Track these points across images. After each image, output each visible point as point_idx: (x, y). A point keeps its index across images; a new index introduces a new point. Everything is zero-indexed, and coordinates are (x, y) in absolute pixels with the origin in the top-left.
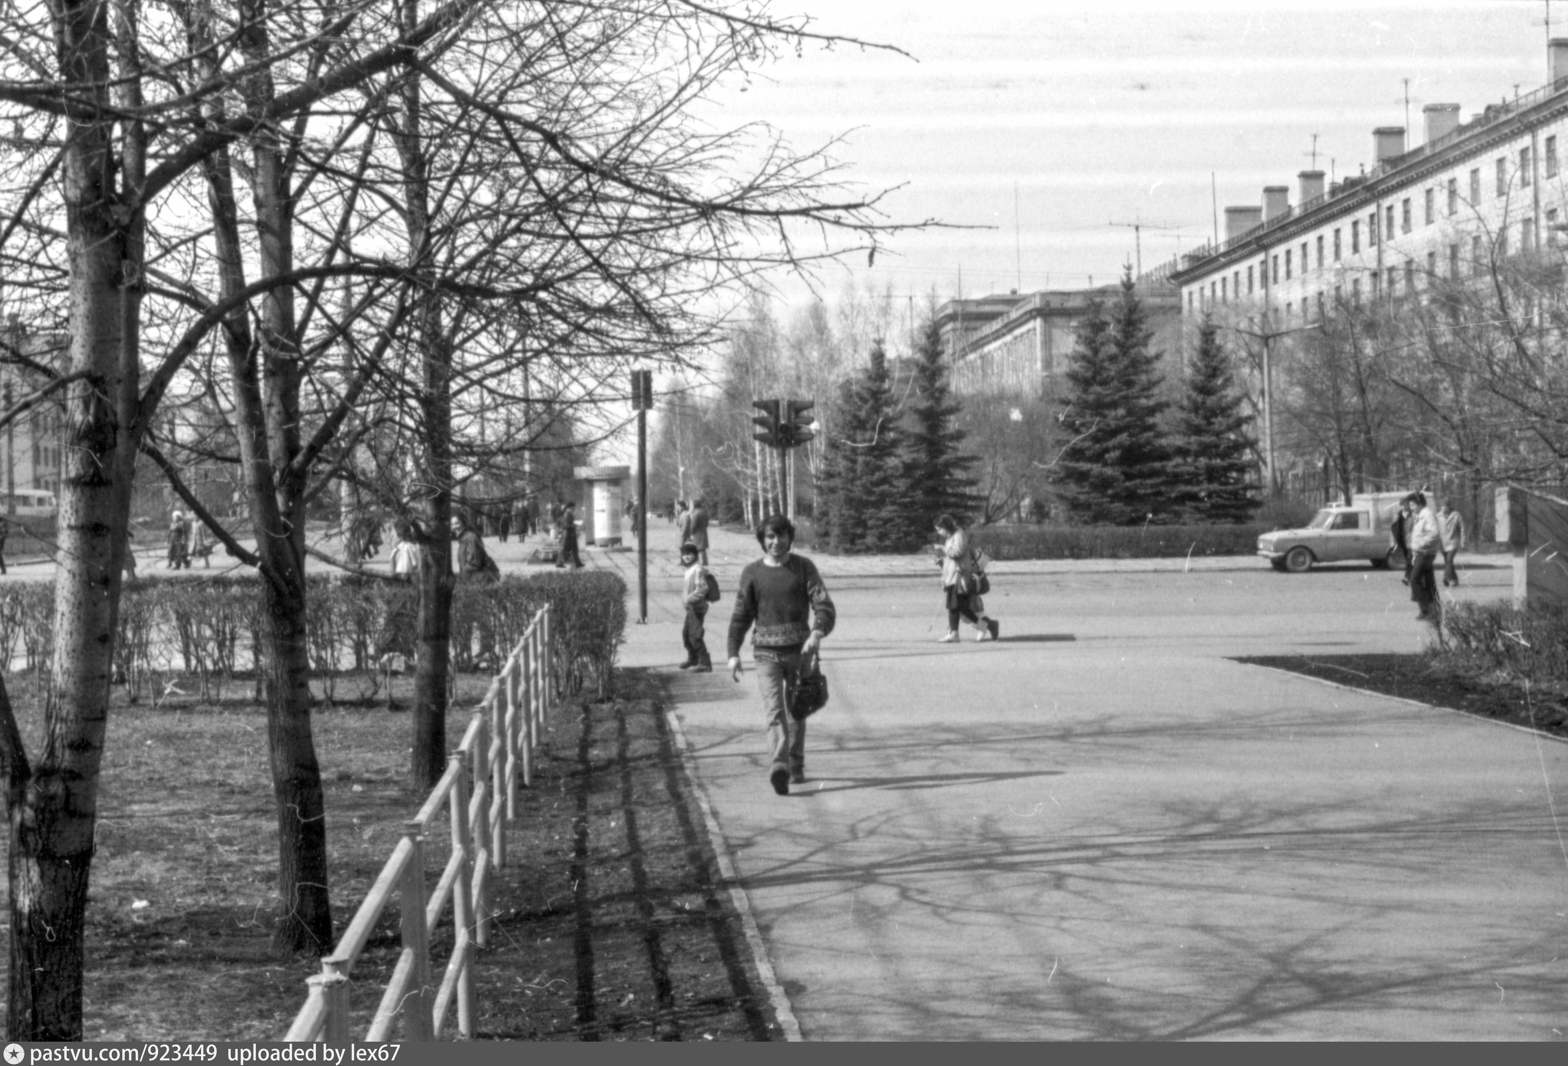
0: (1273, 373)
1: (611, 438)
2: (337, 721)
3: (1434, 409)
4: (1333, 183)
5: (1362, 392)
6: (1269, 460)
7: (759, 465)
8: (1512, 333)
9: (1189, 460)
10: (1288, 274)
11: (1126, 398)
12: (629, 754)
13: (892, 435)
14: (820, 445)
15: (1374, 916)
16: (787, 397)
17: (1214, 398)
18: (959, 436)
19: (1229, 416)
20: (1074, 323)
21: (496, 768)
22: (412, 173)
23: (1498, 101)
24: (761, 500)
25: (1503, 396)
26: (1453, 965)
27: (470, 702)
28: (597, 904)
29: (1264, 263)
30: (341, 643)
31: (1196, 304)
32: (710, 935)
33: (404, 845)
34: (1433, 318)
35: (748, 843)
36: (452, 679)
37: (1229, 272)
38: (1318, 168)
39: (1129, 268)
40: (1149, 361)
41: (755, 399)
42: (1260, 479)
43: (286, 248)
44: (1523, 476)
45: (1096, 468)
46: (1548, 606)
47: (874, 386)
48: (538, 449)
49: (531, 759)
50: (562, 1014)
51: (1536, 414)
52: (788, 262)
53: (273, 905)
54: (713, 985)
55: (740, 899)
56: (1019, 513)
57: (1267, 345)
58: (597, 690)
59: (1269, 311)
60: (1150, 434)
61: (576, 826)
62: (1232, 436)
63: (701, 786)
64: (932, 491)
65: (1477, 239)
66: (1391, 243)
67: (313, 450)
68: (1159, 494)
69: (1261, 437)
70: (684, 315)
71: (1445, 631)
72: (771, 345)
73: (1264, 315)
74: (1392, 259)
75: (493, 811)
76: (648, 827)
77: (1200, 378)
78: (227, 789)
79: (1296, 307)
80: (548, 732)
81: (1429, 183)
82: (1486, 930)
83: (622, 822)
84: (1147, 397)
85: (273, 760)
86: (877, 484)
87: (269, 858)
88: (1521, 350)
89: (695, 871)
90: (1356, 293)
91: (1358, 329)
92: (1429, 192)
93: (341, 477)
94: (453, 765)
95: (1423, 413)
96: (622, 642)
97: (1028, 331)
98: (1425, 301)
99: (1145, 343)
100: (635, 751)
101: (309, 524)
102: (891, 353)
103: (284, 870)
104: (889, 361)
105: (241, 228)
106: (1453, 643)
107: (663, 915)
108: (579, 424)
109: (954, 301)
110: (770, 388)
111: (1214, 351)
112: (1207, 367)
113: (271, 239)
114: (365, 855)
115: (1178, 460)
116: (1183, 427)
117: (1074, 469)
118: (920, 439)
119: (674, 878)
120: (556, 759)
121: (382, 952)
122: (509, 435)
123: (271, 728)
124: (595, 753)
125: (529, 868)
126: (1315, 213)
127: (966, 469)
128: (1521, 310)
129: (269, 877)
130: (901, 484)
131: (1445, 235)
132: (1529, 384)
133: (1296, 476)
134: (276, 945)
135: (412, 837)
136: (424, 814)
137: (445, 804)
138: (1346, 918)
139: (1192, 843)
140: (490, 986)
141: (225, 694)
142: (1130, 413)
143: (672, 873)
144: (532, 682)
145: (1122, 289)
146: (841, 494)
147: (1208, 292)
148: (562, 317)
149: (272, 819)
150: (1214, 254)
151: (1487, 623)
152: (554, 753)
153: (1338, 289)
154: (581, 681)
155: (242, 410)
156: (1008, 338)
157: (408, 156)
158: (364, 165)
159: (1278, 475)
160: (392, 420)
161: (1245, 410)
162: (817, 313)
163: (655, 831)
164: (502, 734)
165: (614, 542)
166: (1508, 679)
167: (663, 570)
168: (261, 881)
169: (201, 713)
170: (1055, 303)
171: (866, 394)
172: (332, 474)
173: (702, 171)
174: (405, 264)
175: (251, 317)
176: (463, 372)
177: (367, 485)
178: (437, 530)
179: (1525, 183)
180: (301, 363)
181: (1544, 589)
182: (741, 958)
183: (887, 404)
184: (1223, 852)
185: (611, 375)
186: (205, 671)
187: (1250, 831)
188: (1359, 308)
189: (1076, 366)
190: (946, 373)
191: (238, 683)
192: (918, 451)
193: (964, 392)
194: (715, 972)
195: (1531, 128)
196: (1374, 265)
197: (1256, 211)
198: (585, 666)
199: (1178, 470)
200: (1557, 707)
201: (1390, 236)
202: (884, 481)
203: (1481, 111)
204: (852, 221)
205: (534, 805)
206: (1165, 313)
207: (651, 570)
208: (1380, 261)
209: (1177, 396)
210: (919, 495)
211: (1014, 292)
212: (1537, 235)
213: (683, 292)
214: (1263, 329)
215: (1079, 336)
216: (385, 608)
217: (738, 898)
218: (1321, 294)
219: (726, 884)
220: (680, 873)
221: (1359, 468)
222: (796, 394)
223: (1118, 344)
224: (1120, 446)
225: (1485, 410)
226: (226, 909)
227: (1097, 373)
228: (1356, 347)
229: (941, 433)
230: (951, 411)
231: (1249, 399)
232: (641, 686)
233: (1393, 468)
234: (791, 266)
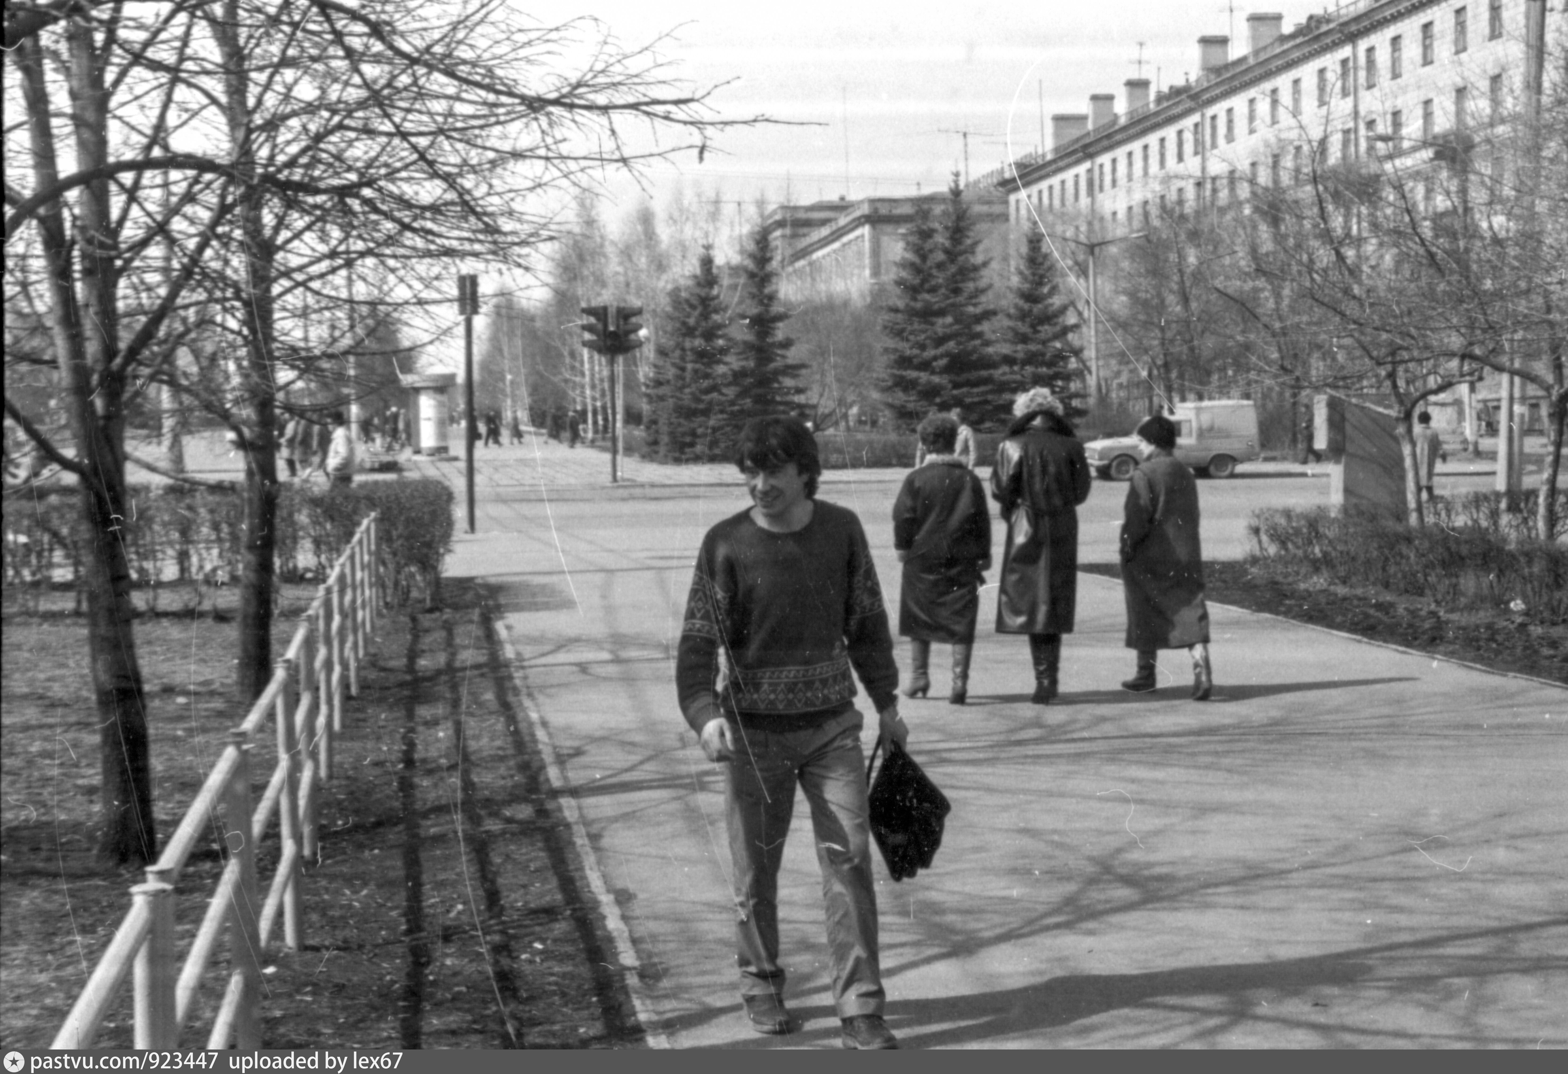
0: (1099, 282)
1: (437, 343)
2: (159, 632)
3: (1256, 317)
4: (1159, 92)
5: (1185, 300)
6: (1094, 369)
7: (587, 373)
8: (1332, 241)
9: (1016, 368)
10: (1114, 182)
11: (953, 305)
12: (458, 664)
13: (721, 342)
14: (649, 352)
15: (1195, 817)
16: (615, 304)
17: (1040, 306)
18: (787, 344)
19: (1056, 324)
20: (902, 230)
21: (322, 677)
22: (232, 67)
23: (1318, 11)
24: (590, 408)
25: (1323, 304)
26: (1270, 865)
27: (294, 613)
28: (425, 815)
29: (1090, 171)
30: (164, 552)
31: (1023, 212)
32: (540, 845)
33: (230, 753)
34: (1255, 227)
35: (578, 752)
36: (277, 592)
37: (1055, 181)
38: (1144, 76)
39: (957, 175)
40: (976, 268)
41: (584, 305)
42: (1085, 387)
43: (102, 143)
44: (1341, 383)
45: (924, 377)
46: (1363, 513)
47: (703, 292)
48: (363, 354)
49: (359, 669)
50: (392, 927)
51: (1355, 322)
52: (617, 161)
53: (96, 819)
54: (542, 895)
55: (570, 808)
56: (847, 422)
57: (1092, 253)
58: (424, 600)
59: (1094, 217)
60: (977, 342)
61: (404, 737)
62: (1058, 345)
63: (530, 695)
64: (759, 400)
65: (1298, 149)
66: (1215, 152)
67: (133, 352)
68: (987, 402)
69: (1085, 344)
70: (511, 213)
71: (1264, 538)
72: (598, 252)
73: (1090, 224)
74: (1216, 167)
75: (321, 721)
76: (477, 738)
77: (1026, 286)
78: (47, 702)
79: (1122, 215)
80: (374, 642)
81: (1252, 92)
82: (1302, 831)
83: (451, 732)
84: (975, 305)
85: (94, 670)
86: (707, 391)
87: (91, 771)
88: (1340, 257)
89: (524, 781)
90: (1181, 202)
91: (1183, 237)
92: (1252, 101)
93: (162, 382)
94: (280, 673)
95: (1244, 321)
96: (450, 551)
97: (857, 238)
98: (1247, 211)
99: (972, 250)
100: (463, 661)
101: (129, 432)
102: (720, 259)
103: (106, 782)
104: (719, 268)
105: (55, 122)
106: (1272, 550)
107: (493, 826)
108: (405, 329)
109: (784, 208)
110: (599, 294)
111: (1040, 260)
112: (1034, 274)
113: (87, 134)
114: (190, 768)
115: (1005, 368)
116: (1010, 335)
117: (902, 377)
118: (749, 347)
119: (504, 788)
120: (384, 669)
121: (207, 866)
122: (334, 340)
123: (93, 639)
124: (423, 663)
125: (355, 780)
126: (1140, 121)
127: (795, 376)
128: (1340, 219)
129: (91, 791)
130: (731, 392)
131: (1267, 145)
132: (1347, 291)
133: (1120, 386)
134: (99, 858)
135: (238, 745)
136: (250, 723)
137: (271, 715)
138: (1167, 821)
139: (1017, 749)
140: (317, 898)
141: (44, 605)
142: (957, 321)
143: (502, 782)
144: (359, 592)
145: (950, 196)
146: (671, 402)
147: (1035, 200)
148: (388, 216)
149: (94, 732)
150: (1040, 162)
151: (1305, 530)
152: (382, 663)
153: (1163, 197)
154: (409, 591)
155: (59, 312)
156: (836, 245)
157: (226, 49)
158: (182, 58)
159: (1103, 384)
160: (214, 323)
161: (1071, 319)
162: (646, 218)
163: (485, 741)
164: (328, 642)
165: (440, 452)
166: (1325, 585)
167: (491, 479)
168: (83, 794)
169: (19, 625)
170: (884, 210)
171: (695, 301)
172: (152, 378)
173: (528, 67)
174: (225, 161)
175: (66, 213)
176: (287, 273)
177: (187, 390)
178: (260, 436)
179: (1345, 93)
180: (119, 263)
181: (1361, 497)
182: (571, 867)
183: (716, 311)
184: (1048, 756)
185: (437, 278)
186: (23, 583)
187: (1076, 736)
188: (1183, 217)
189: (904, 274)
190: (774, 280)
191: (58, 594)
192: (747, 359)
193: (793, 299)
194: (544, 881)
195: (1352, 38)
196: (1199, 174)
197: (1083, 118)
198: (412, 576)
199: (1005, 378)
200: (1372, 611)
201: (1214, 145)
202: (714, 388)
203: (1303, 21)
204: (681, 116)
205: (361, 716)
206: (993, 221)
207: (478, 479)
208: (1204, 169)
209: (1004, 303)
210: (748, 402)
211: (842, 199)
212: (1357, 145)
213: (510, 191)
214: (1088, 238)
215: (908, 243)
216: (208, 517)
217: (568, 807)
218: (1146, 203)
219: (555, 793)
220: (509, 783)
221: (1181, 376)
222: (625, 301)
223: (947, 252)
224: (947, 354)
225: (1305, 318)
226: (48, 824)
227: (924, 281)
228: (1180, 256)
229: (769, 340)
230: (780, 317)
231: (1075, 307)
232: (469, 596)
233: (1215, 377)
234: (621, 164)
